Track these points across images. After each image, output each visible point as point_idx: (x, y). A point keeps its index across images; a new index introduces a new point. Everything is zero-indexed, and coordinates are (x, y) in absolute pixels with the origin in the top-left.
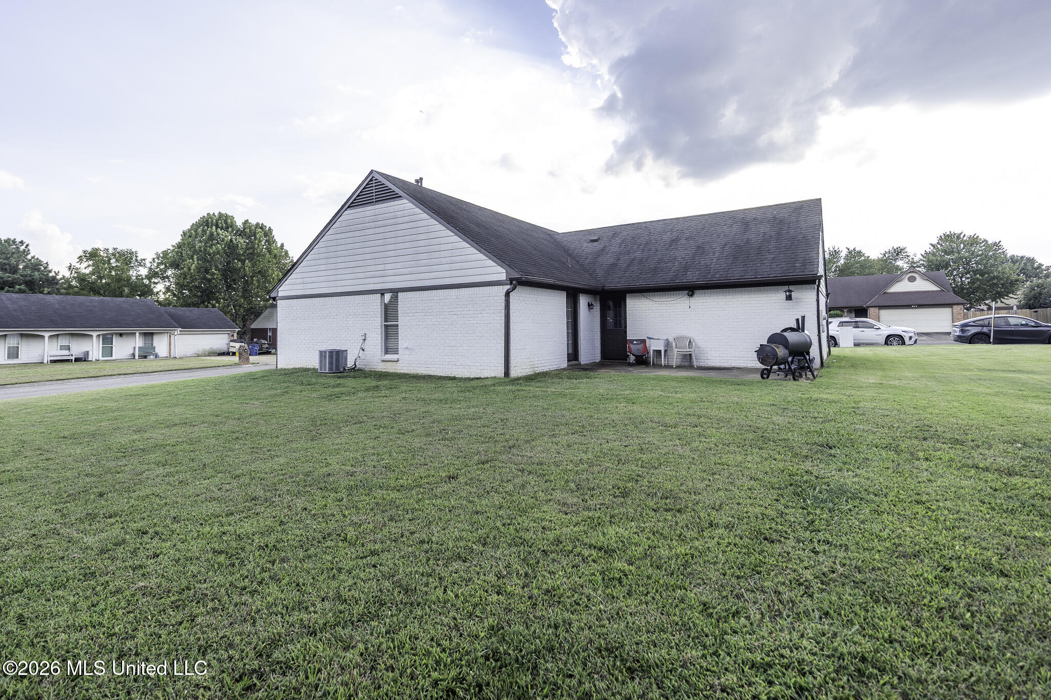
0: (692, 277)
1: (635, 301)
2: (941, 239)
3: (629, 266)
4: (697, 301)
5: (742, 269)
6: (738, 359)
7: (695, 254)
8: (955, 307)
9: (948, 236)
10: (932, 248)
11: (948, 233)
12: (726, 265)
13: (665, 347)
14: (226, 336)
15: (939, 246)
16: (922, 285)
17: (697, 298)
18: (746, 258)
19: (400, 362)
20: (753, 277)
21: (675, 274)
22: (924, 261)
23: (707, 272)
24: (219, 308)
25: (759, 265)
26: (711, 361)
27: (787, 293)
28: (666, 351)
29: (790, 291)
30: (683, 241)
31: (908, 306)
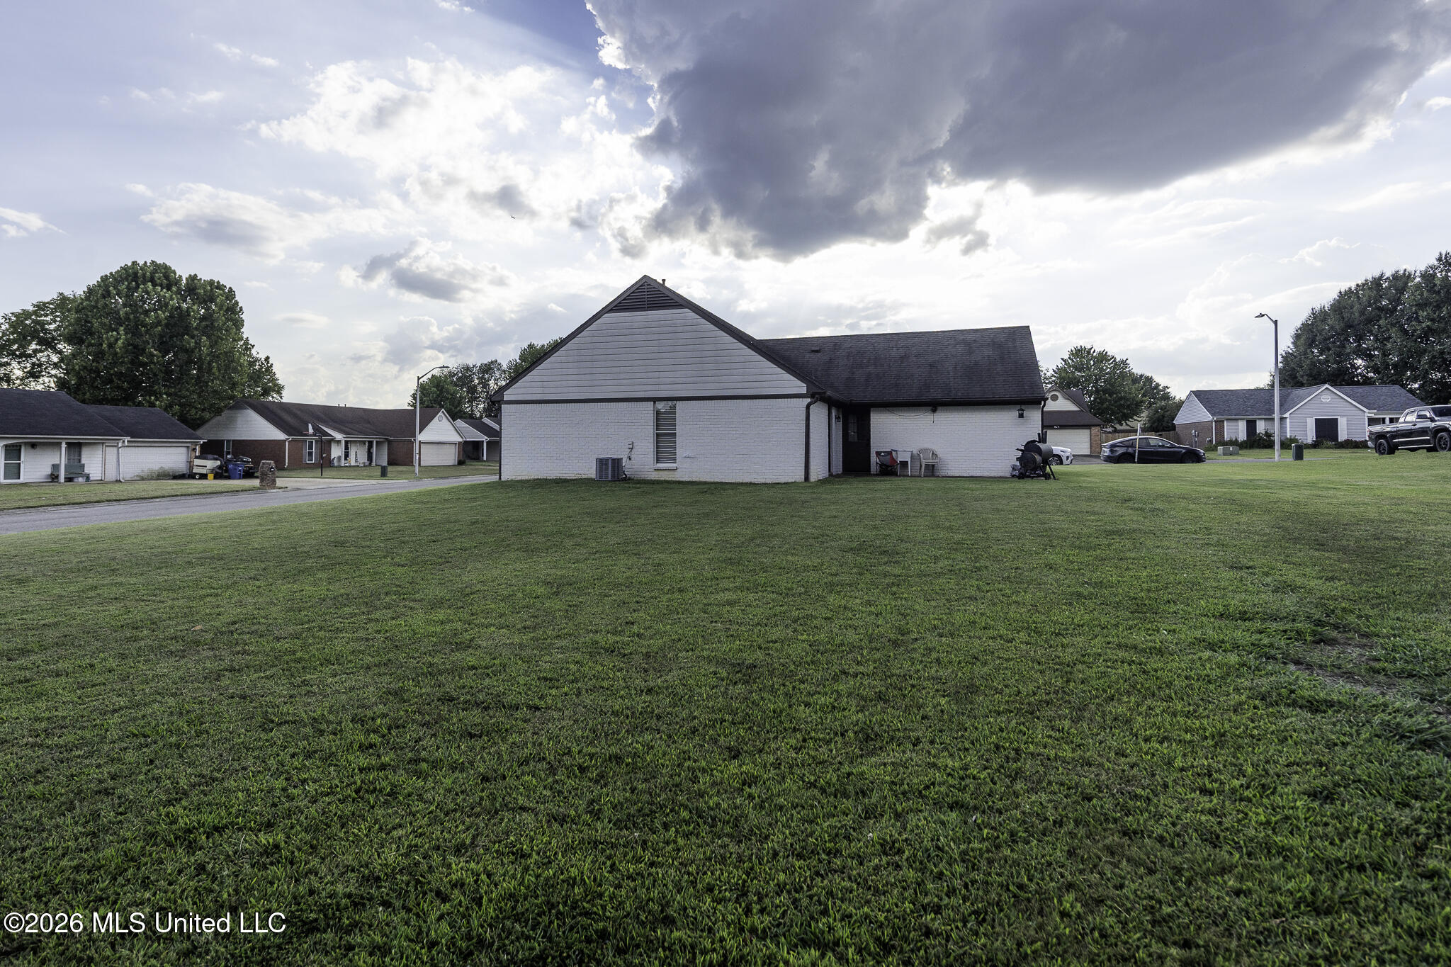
1: (880, 415)
2: (1072, 353)
5: (980, 389)
8: (1092, 428)
9: (1079, 350)
10: (1064, 363)
11: (1079, 347)
12: (963, 385)
13: (911, 458)
14: (184, 450)
15: (1070, 361)
16: (1065, 405)
17: (941, 415)
18: (980, 379)
19: (679, 470)
20: (991, 397)
21: (918, 391)
23: (948, 390)
24: (160, 407)
25: (993, 386)
27: (1019, 412)
28: (912, 462)
29: (1023, 410)
31: (1051, 427)
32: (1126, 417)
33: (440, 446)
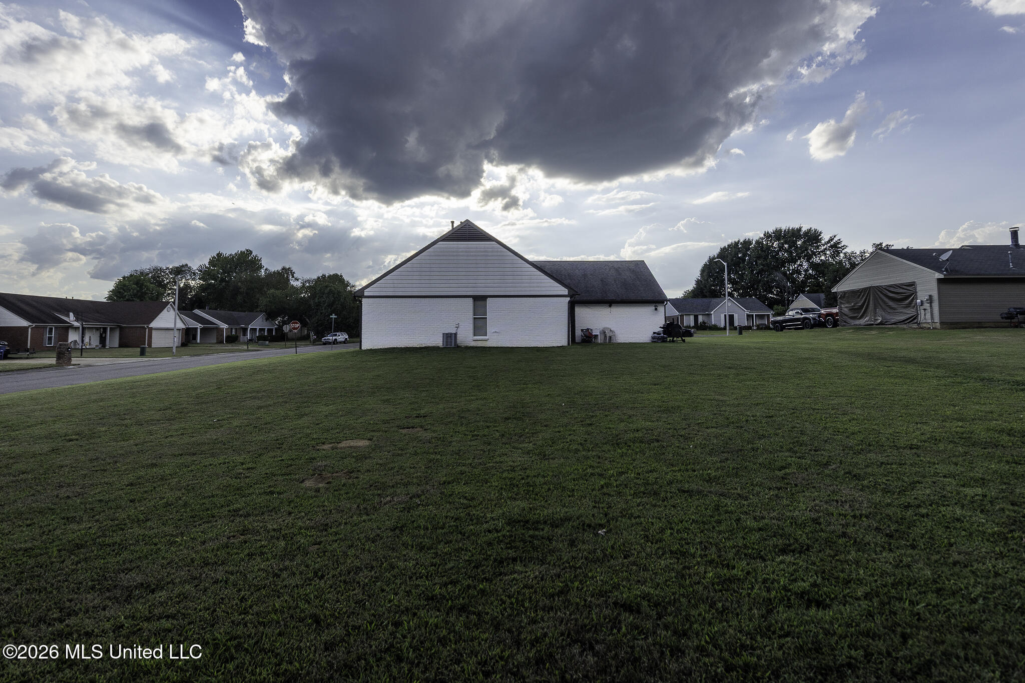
0: (611, 297)
5: (634, 294)
17: (613, 308)
18: (631, 289)
19: (489, 340)
21: (601, 295)
23: (617, 295)
25: (640, 293)
26: (620, 340)
27: (655, 307)
33: (167, 332)
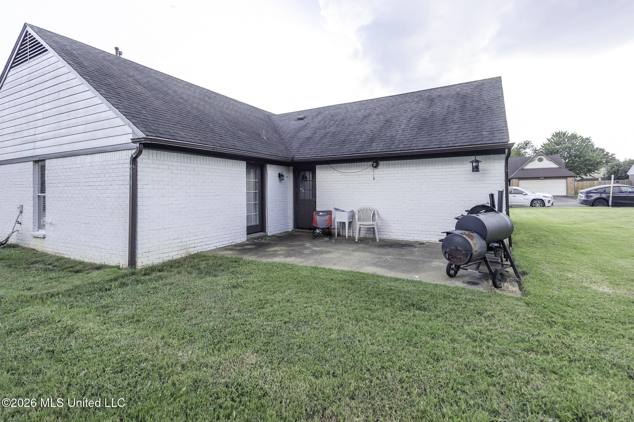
0: (377, 148)
1: (325, 172)
2: (554, 136)
3: (322, 138)
4: (381, 173)
5: (427, 139)
6: (420, 232)
7: (382, 127)
8: (568, 178)
9: (558, 133)
10: (548, 141)
11: (558, 132)
12: (410, 136)
13: (349, 219)
15: (552, 140)
16: (547, 164)
17: (381, 170)
18: (431, 129)
19: (45, 239)
20: (437, 146)
21: (361, 145)
22: (542, 149)
23: (391, 142)
25: (444, 135)
26: (394, 234)
27: (474, 164)
28: (350, 223)
29: (477, 162)
30: (374, 117)
31: (538, 178)
32: (590, 171)
